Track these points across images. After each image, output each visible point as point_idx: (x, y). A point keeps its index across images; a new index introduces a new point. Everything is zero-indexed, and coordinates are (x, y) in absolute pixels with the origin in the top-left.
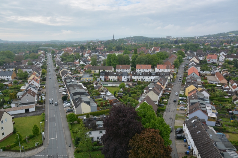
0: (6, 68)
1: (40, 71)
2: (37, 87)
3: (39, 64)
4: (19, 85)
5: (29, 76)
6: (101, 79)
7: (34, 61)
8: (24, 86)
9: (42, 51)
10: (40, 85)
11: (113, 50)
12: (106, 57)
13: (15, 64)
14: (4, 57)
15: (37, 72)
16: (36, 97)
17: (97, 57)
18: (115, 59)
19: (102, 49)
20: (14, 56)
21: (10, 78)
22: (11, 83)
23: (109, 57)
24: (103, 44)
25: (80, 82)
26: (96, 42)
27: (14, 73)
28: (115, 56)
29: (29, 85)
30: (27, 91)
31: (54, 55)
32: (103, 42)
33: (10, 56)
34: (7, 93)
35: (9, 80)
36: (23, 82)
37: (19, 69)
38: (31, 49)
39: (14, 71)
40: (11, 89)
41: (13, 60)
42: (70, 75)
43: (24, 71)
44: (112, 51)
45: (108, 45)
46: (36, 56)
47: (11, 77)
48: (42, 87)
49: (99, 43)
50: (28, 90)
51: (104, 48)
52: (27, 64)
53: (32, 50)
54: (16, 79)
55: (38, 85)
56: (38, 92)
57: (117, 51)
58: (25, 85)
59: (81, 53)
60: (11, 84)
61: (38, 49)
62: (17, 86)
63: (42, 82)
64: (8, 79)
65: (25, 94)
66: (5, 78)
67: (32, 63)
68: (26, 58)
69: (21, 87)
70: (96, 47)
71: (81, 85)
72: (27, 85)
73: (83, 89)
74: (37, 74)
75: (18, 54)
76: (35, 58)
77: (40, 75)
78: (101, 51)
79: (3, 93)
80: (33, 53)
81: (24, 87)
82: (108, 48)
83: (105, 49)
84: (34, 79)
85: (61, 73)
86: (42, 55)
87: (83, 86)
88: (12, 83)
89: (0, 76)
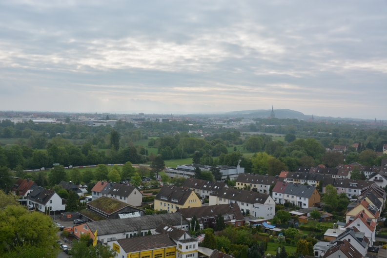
0: (300, 178)
1: (381, 200)
2: (366, 240)
3: (381, 181)
4: (322, 224)
5: (350, 206)
7: (368, 170)
8: (333, 230)
10: (376, 236)
13: (321, 172)
14: (300, 152)
15: (373, 199)
20: (323, 151)
21: (305, 201)
22: (306, 215)
27: (316, 191)
29: (348, 230)
30: (339, 243)
33: (312, 151)
34: (293, 237)
35: (303, 207)
36: (334, 219)
37: (330, 185)
38: (365, 138)
39: (317, 188)
40: (302, 229)
41: (318, 161)
43: (340, 191)
46: (374, 158)
47: (307, 200)
48: (380, 243)
50: (342, 242)
52: (349, 176)
53: (367, 141)
54: (319, 207)
55: (370, 234)
56: (368, 255)
58: (336, 227)
60: (305, 217)
61: (384, 140)
62: (317, 225)
63: (384, 229)
64: (300, 203)
65: (334, 250)
66: (295, 200)
67: (363, 175)
68: (350, 160)
69: (326, 229)
72: (342, 229)
74: (371, 204)
75: (332, 148)
76: (373, 164)
77: (381, 210)
79: (284, 235)
80: (368, 151)
81: (335, 232)
84: (362, 216)
88: (309, 215)
89: (286, 195)
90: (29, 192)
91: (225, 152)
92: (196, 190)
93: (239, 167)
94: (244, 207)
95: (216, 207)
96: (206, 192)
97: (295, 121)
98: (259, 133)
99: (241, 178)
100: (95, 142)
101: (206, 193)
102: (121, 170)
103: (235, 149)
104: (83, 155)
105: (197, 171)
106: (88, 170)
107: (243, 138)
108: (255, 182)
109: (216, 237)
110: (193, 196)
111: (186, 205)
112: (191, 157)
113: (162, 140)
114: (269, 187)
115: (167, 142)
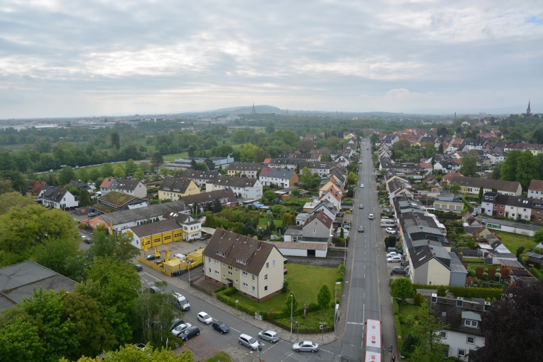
0: (281, 163)
1: (344, 176)
2: (335, 208)
3: (344, 161)
4: (301, 200)
5: (321, 183)
6: (483, 210)
7: (333, 153)
8: (310, 203)
9: (351, 134)
10: (342, 204)
11: (524, 140)
12: (503, 157)
13: (298, 157)
14: (279, 142)
15: (339, 176)
16: (332, 229)
17: (479, 156)
18: (528, 165)
19: (494, 136)
20: (298, 140)
21: (287, 182)
22: (288, 193)
23: (513, 159)
24: (498, 124)
25: (431, 211)
26: (477, 120)
27: (294, 173)
28: (529, 156)
29: (322, 202)
30: (316, 213)
31: (376, 144)
32: (496, 119)
33: (290, 140)
34: (279, 212)
35: (285, 187)
36: (310, 194)
37: (306, 168)
38: (330, 127)
39: (295, 170)
40: (286, 205)
41: (294, 148)
42: (407, 192)
43: (313, 171)
44: (520, 142)
45: (509, 128)
46: (338, 143)
47: (288, 181)
48: (345, 210)
49: (486, 123)
50: (318, 212)
51: (500, 135)
52: (319, 159)
53: (331, 130)
54: (298, 186)
55: (337, 203)
56: (336, 220)
57: (537, 145)
58: (312, 201)
59: (439, 144)
60: (287, 195)
61: (344, 128)
62: (297, 200)
63: (347, 199)
64: (283, 184)
65: (312, 218)
66: (278, 181)
67: (330, 157)
68: (320, 146)
69: (305, 203)
70: (478, 132)
71: (431, 218)
72: (317, 202)
73: (436, 226)
74: (338, 180)
75: (304, 136)
76: (337, 148)
77: (344, 184)
78: (490, 141)
79: (272, 211)
80: (332, 137)
81: (312, 205)
82: (509, 136)
83: (502, 137)
84: (331, 190)
85: (387, 185)
86: (351, 142)
87: (437, 222)
88: (290, 193)
89: (271, 178)
90: (42, 192)
91: (216, 145)
92: (194, 179)
93: (229, 157)
94: (236, 191)
95: (213, 193)
96: (202, 180)
97: (273, 115)
98: (244, 127)
99: (231, 167)
100: (97, 143)
101: (202, 182)
102: (124, 167)
103: (224, 142)
104: (88, 156)
105: (193, 163)
106: (94, 169)
107: (230, 132)
108: (244, 169)
109: (216, 218)
110: (192, 185)
111: (187, 193)
112: (186, 151)
113: (158, 137)
114: (256, 172)
115: (163, 140)
